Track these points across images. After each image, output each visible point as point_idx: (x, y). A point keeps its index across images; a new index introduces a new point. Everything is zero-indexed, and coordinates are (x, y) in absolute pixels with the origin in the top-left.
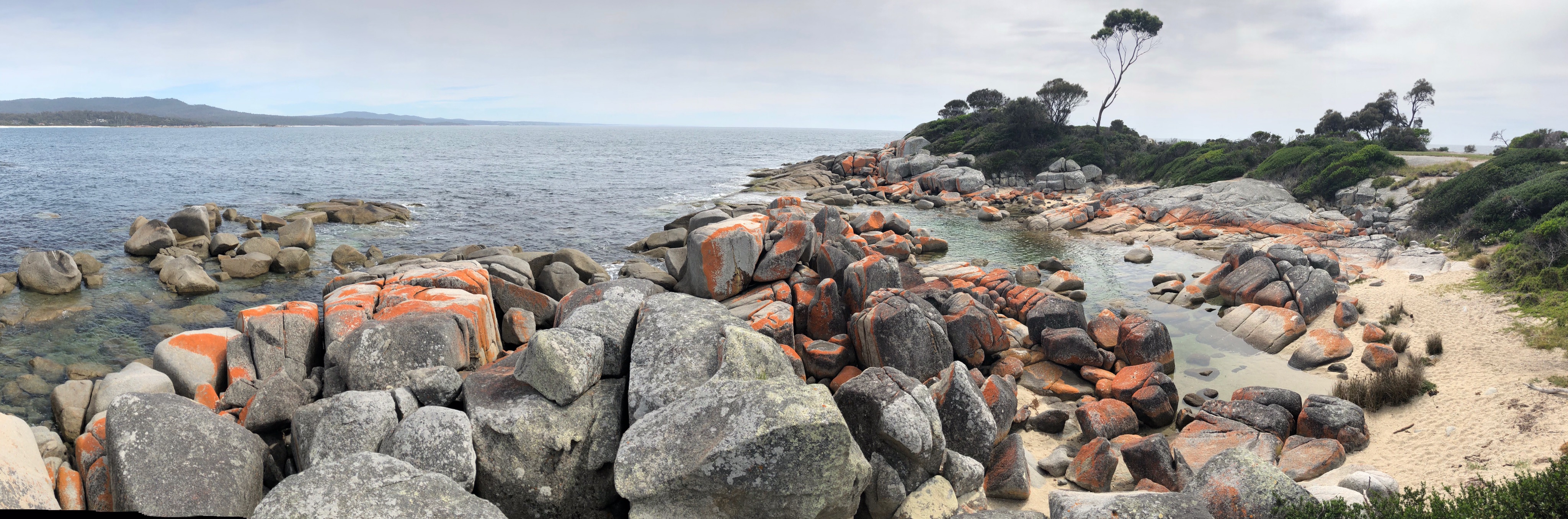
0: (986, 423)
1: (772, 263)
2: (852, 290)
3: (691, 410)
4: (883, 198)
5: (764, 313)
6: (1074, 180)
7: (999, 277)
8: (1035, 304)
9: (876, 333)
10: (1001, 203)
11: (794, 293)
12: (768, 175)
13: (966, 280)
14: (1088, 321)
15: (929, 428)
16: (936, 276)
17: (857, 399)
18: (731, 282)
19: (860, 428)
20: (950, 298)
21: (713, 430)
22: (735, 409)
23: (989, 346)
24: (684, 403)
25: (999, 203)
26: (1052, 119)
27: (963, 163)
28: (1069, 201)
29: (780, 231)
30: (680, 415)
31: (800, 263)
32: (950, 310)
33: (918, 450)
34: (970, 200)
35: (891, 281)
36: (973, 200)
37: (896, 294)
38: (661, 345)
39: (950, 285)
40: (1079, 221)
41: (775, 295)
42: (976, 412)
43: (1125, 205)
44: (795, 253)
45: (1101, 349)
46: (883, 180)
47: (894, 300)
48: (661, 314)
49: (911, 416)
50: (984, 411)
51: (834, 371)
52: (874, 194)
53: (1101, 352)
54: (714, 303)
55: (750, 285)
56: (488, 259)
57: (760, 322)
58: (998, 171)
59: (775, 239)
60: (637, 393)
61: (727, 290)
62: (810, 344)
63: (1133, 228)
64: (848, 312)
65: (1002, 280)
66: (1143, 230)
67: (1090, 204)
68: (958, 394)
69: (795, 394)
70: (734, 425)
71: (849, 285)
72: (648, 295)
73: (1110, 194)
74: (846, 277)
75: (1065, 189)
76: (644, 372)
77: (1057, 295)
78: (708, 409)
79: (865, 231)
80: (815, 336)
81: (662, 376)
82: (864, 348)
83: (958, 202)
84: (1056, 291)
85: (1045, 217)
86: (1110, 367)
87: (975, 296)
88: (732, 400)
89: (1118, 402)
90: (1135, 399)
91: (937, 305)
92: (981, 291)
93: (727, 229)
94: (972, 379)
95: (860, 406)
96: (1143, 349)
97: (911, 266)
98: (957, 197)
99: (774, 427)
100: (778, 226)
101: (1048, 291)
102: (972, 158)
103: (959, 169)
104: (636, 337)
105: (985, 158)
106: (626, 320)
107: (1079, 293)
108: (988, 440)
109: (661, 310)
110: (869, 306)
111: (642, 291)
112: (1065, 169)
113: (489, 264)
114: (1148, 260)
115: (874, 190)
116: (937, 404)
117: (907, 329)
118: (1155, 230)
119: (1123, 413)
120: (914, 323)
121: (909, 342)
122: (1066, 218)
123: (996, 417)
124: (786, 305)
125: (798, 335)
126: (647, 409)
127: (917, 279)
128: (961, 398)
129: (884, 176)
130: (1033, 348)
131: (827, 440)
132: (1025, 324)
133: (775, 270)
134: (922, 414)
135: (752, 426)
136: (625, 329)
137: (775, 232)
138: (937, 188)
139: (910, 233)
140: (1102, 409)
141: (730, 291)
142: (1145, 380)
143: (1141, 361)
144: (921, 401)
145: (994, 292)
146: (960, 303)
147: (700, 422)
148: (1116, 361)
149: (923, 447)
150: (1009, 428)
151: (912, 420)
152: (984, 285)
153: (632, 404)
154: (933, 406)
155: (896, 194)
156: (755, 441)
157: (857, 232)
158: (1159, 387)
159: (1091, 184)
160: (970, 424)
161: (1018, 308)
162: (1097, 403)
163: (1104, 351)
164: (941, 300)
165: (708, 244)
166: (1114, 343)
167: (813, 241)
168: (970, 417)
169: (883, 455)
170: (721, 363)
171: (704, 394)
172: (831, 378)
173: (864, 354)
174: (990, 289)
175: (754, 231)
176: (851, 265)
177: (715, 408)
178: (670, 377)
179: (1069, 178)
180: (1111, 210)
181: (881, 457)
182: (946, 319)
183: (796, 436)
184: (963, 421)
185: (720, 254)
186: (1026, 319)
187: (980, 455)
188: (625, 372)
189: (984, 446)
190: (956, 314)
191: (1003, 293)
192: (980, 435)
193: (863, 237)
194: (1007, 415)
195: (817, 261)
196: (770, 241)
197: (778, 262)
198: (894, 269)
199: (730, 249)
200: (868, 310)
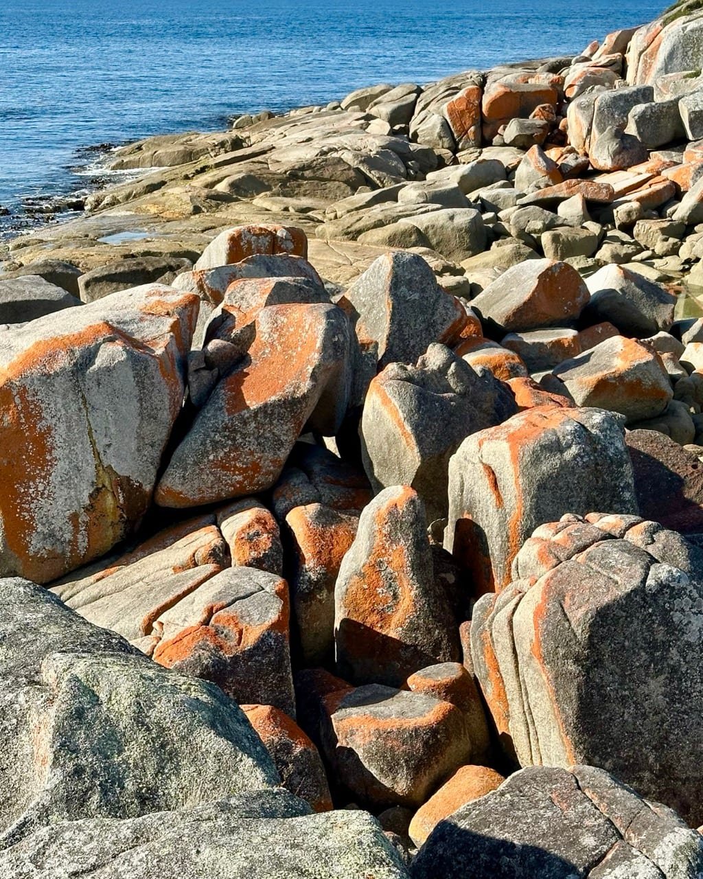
1: (216, 446)
9: (552, 660)
18: (84, 518)
37: (611, 534)
44: (293, 405)
47: (607, 553)
61: (73, 543)
64: (462, 592)
74: (455, 480)
82: (516, 706)
110: (528, 570)
117: (652, 646)
120: (672, 629)
121: (655, 689)
124: (262, 577)
125: (305, 673)
133: (222, 464)
137: (219, 343)
141: (82, 542)
173: (516, 727)
175: (153, 343)
176: (469, 444)
185: (41, 426)
196: (205, 373)
197: (234, 439)
198: (611, 451)
199: (74, 407)
200: (526, 583)
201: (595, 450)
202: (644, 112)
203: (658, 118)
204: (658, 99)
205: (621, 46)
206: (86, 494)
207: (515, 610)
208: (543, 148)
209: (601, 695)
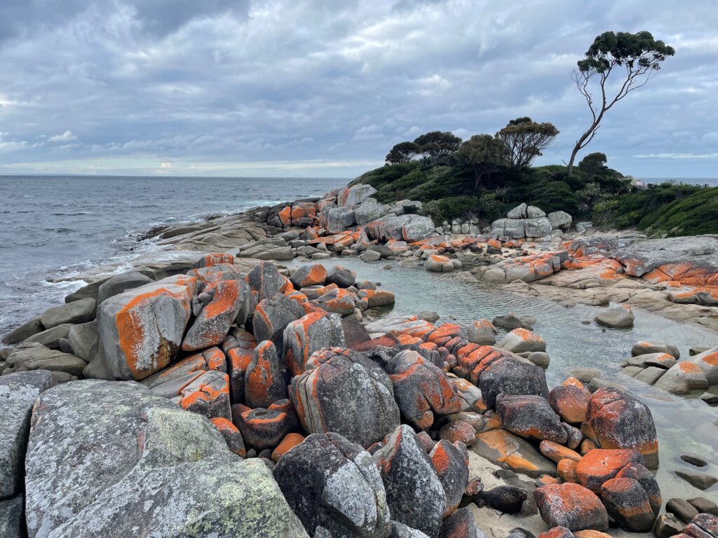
0: (435, 492)
1: (203, 329)
2: (292, 351)
3: (109, 512)
4: (324, 250)
5: (195, 386)
6: (538, 227)
7: (450, 332)
8: (489, 364)
9: (319, 397)
10: (452, 252)
11: (228, 361)
12: (193, 230)
13: (413, 335)
14: (550, 389)
15: (373, 498)
16: (383, 332)
17: (299, 469)
18: (156, 356)
19: (304, 500)
20: (397, 356)
21: (135, 529)
22: (160, 500)
23: (438, 408)
24: (98, 507)
25: (449, 252)
26: (512, 163)
27: (409, 210)
28: (530, 251)
29: (210, 293)
30: (96, 520)
31: (235, 325)
32: (396, 369)
33: (360, 524)
34: (417, 248)
35: (334, 339)
36: (422, 249)
37: (338, 354)
38: (65, 446)
39: (397, 342)
40: (541, 273)
41: (207, 365)
42: (425, 480)
43: (600, 256)
44: (229, 314)
45: (566, 424)
46: (324, 231)
47: (337, 360)
48: (64, 409)
49: (353, 486)
50: (432, 479)
51: (275, 440)
52: (315, 245)
53: (565, 427)
54: (132, 384)
55: (179, 355)
57: (191, 396)
58: (450, 218)
59: (204, 302)
60: (37, 509)
61: (152, 365)
62: (246, 413)
63: (610, 284)
64: (288, 375)
65: (453, 336)
66: (623, 287)
67: (557, 255)
68: (406, 460)
69: (229, 472)
70: (160, 518)
71: (289, 347)
72: (44, 388)
73: (580, 244)
74: (285, 338)
75: (526, 237)
76: (45, 484)
77: (516, 356)
78: (127, 507)
79: (305, 286)
80: (253, 403)
81: (68, 482)
82: (307, 413)
83: (404, 252)
84: (515, 351)
85: (501, 267)
86: (575, 446)
87: (423, 353)
88: (157, 491)
89: (585, 489)
90: (605, 489)
91: (384, 364)
92: (429, 347)
93: (148, 295)
94: (420, 444)
95: (302, 477)
96: (618, 432)
97: (356, 322)
98: (403, 246)
99: (206, 513)
100: (207, 287)
101: (504, 351)
102: (418, 204)
103: (406, 217)
104: (30, 443)
105: (434, 204)
106: (14, 425)
107: (539, 355)
108: (437, 511)
109: (64, 404)
110: (310, 367)
111: (36, 386)
112: (526, 216)
114: (628, 325)
115: (315, 241)
116: (382, 473)
117: (352, 390)
118: (638, 288)
119: (591, 504)
120: (358, 384)
121: (353, 404)
122: (526, 270)
123: (445, 486)
124: (220, 374)
125: (235, 406)
126: (53, 524)
127: (363, 335)
128: (408, 464)
129: (325, 226)
130: (487, 414)
131: (265, 517)
132: (477, 386)
133: (205, 336)
134: (364, 482)
135: (181, 515)
136: (15, 436)
137: (204, 294)
138: (384, 238)
139: (356, 285)
140: (564, 495)
141: (155, 364)
142: (619, 470)
143: (614, 445)
144: (365, 469)
145: (444, 349)
146: (408, 360)
147: (118, 523)
148: (582, 441)
149: (366, 519)
150: (459, 501)
151: (355, 490)
152: (433, 341)
153: (31, 525)
154: (378, 474)
155: (338, 245)
156: (185, 531)
157: (297, 287)
158: (637, 482)
159: (559, 232)
160: (418, 493)
161: (470, 367)
162: (558, 486)
163: (568, 426)
164: (386, 357)
165: (124, 316)
166: (580, 418)
167: (248, 301)
168: (418, 485)
169: (328, 529)
170: (142, 452)
171: (122, 490)
172: (272, 448)
173: (307, 420)
174: (439, 345)
175: (180, 295)
176: (290, 325)
177: (136, 505)
178: (79, 480)
179: (530, 225)
180: (582, 261)
181: (326, 531)
182: (392, 379)
183: (230, 518)
184: (411, 490)
185: (140, 325)
186: (479, 380)
187: (428, 528)
188: (20, 489)
189: (433, 518)
190: (403, 373)
191: (454, 350)
192: (429, 508)
193: (303, 292)
194: (457, 484)
195: (254, 323)
196: (198, 304)
197: (209, 327)
198: (337, 326)
199: (152, 318)
200: (310, 371)
206: (156, 348)
207: (306, 381)
208: (312, 227)
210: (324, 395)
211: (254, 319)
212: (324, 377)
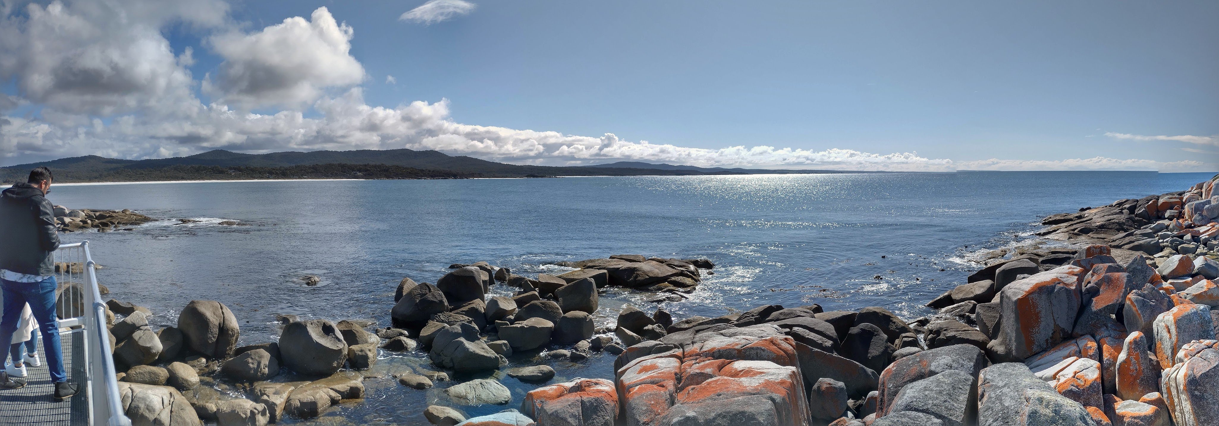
1: (1092, 319)
2: (1163, 343)
5: (1068, 372)
9: (1190, 391)
11: (1100, 349)
18: (1050, 341)
35: (1204, 332)
37: (1208, 347)
41: (1081, 351)
47: (1207, 354)
48: (1006, 390)
56: (788, 322)
57: (1065, 381)
62: (1118, 404)
64: (1159, 368)
71: (1159, 339)
74: (1155, 329)
79: (1173, 278)
80: (1124, 396)
82: (1178, 408)
93: (1045, 284)
104: (981, 417)
109: (1005, 386)
110: (1181, 360)
113: (790, 326)
124: (1092, 361)
125: (1107, 395)
157: (1165, 279)
165: (1025, 300)
173: (1178, 415)
175: (1071, 284)
176: (1159, 317)
185: (1037, 310)
193: (1171, 283)
195: (1124, 313)
196: (1087, 295)
197: (1097, 317)
198: (1206, 318)
199: (1048, 304)
200: (1180, 364)
201: (1201, 318)
202: (1208, 207)
203: (1213, 209)
204: (1212, 203)
205: (1201, 187)
206: (1050, 333)
207: (1177, 374)
208: (1178, 219)
209: (1207, 402)
210: (1195, 390)
211: (1124, 309)
212: (1195, 371)
